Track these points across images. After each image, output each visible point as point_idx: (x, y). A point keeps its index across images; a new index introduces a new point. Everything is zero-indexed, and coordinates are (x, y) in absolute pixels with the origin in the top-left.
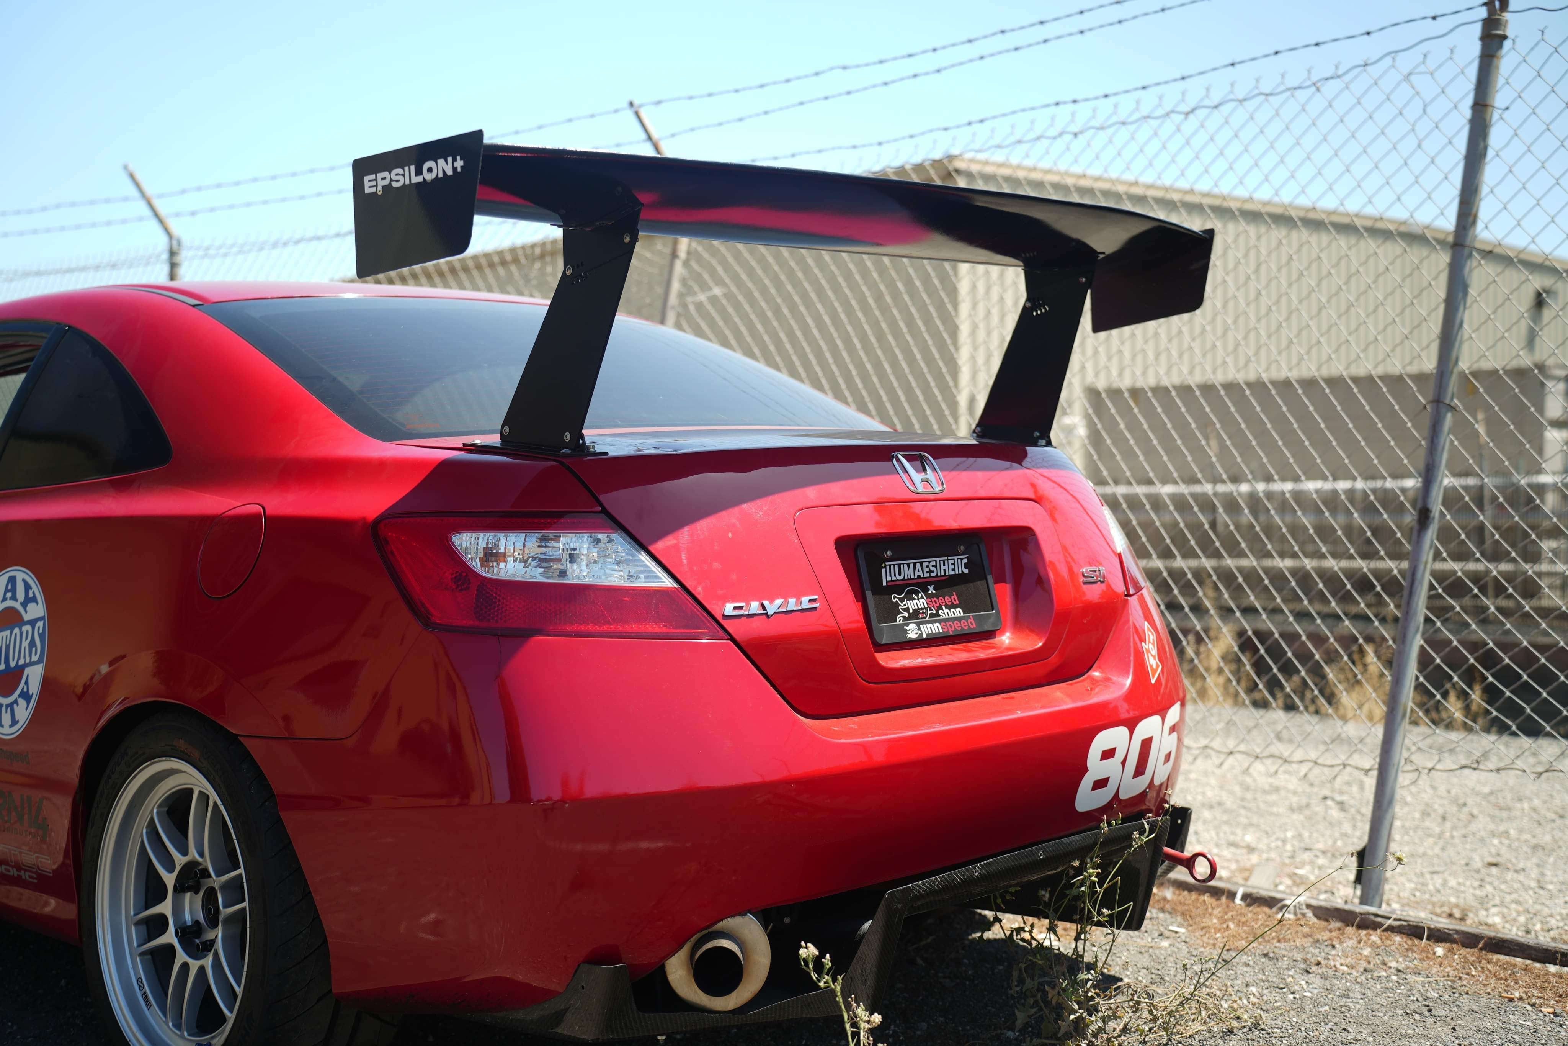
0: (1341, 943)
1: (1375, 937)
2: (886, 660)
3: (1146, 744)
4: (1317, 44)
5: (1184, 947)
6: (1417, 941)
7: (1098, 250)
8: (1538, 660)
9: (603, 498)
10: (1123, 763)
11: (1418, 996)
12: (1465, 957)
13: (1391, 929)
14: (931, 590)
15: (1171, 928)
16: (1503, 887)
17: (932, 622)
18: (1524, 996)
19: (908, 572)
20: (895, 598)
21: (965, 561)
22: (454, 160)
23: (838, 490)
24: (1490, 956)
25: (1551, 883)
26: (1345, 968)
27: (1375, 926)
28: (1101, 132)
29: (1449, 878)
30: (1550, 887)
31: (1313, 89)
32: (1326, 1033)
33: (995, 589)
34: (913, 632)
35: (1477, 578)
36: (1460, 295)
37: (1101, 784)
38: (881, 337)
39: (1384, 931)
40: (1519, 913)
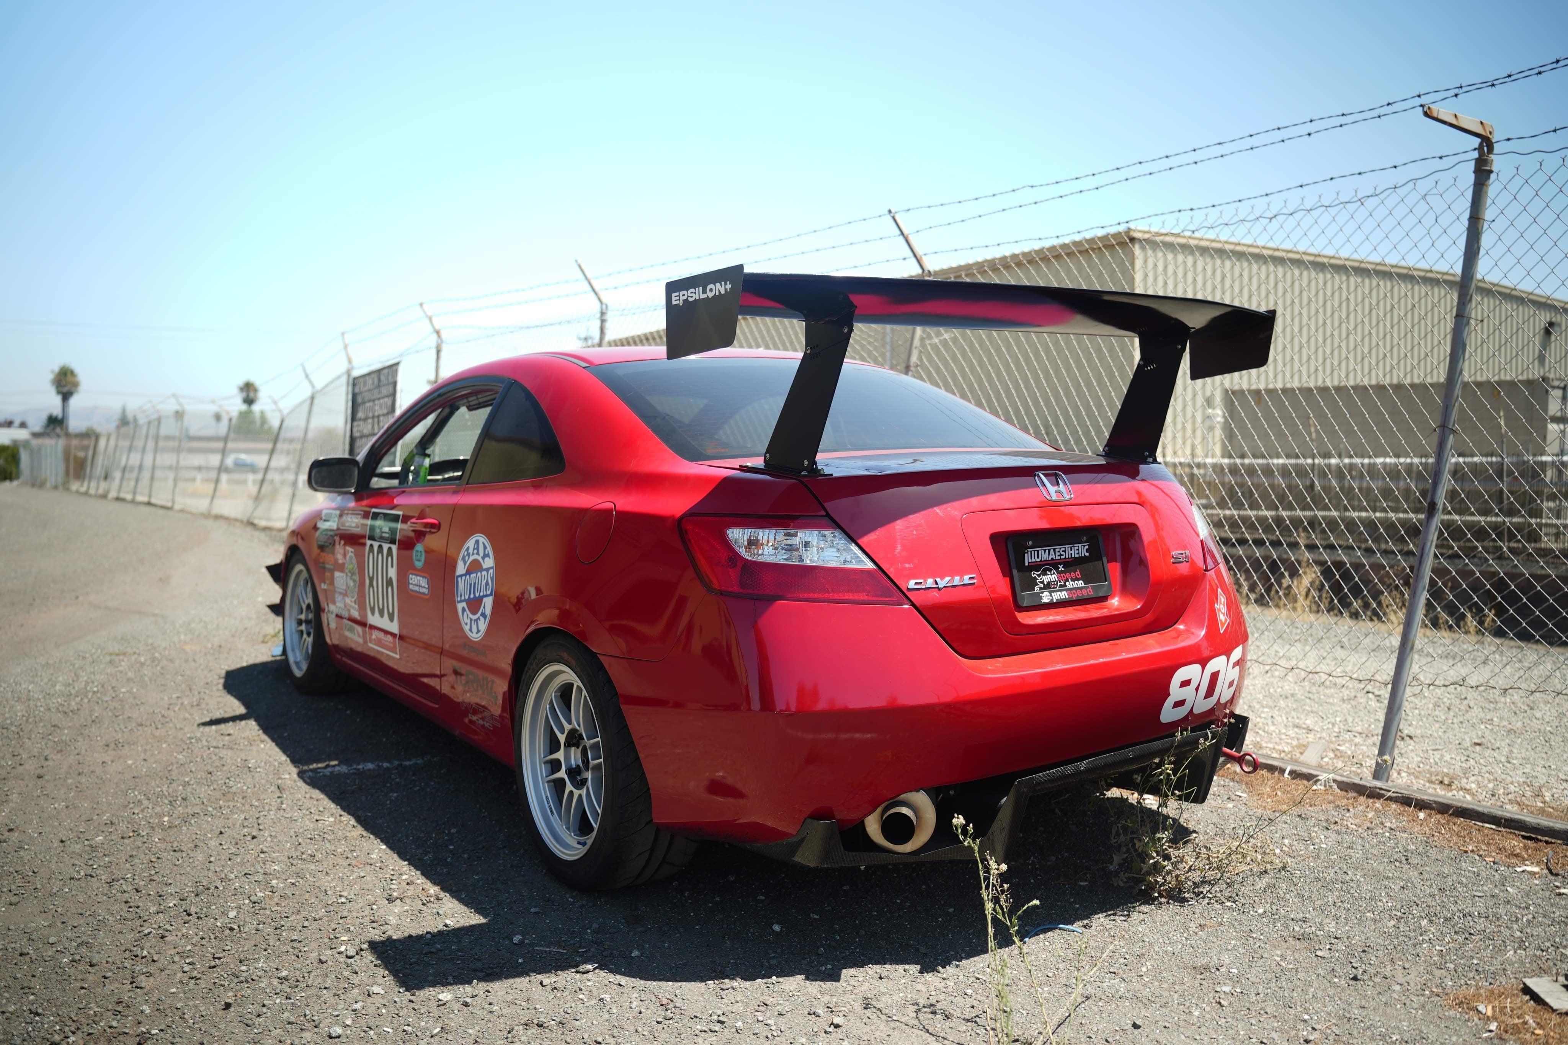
0: (1354, 807)
1: (1378, 805)
2: (1026, 618)
3: (1215, 676)
4: (1360, 174)
5: (1244, 809)
6: (1407, 808)
7: (1190, 326)
8: (1536, 587)
9: (826, 505)
10: (1197, 689)
11: (1401, 848)
12: (1439, 820)
13: (1390, 799)
14: (1061, 568)
15: (1237, 793)
16: (1482, 761)
17: (1061, 591)
18: (1475, 849)
19: (1044, 556)
20: (1034, 574)
21: (1087, 547)
22: (726, 284)
23: (993, 500)
24: (1456, 820)
25: (1516, 758)
26: (1354, 827)
27: (1379, 796)
28: (1211, 230)
29: (1445, 754)
30: (1515, 762)
31: (1359, 203)
32: (1332, 875)
33: (1109, 567)
34: (1046, 598)
35: (1495, 527)
36: (1461, 352)
37: (1179, 704)
38: (1057, 370)
39: (1386, 800)
40: (1489, 781)
